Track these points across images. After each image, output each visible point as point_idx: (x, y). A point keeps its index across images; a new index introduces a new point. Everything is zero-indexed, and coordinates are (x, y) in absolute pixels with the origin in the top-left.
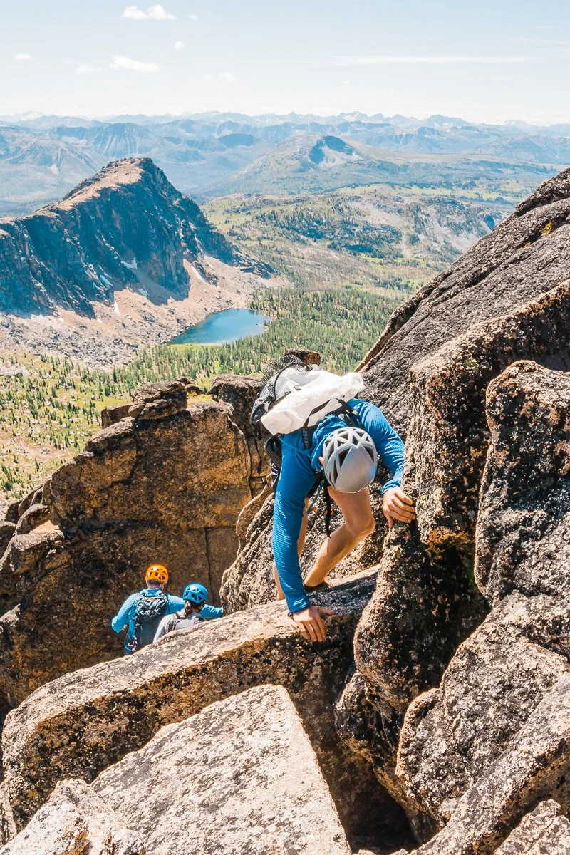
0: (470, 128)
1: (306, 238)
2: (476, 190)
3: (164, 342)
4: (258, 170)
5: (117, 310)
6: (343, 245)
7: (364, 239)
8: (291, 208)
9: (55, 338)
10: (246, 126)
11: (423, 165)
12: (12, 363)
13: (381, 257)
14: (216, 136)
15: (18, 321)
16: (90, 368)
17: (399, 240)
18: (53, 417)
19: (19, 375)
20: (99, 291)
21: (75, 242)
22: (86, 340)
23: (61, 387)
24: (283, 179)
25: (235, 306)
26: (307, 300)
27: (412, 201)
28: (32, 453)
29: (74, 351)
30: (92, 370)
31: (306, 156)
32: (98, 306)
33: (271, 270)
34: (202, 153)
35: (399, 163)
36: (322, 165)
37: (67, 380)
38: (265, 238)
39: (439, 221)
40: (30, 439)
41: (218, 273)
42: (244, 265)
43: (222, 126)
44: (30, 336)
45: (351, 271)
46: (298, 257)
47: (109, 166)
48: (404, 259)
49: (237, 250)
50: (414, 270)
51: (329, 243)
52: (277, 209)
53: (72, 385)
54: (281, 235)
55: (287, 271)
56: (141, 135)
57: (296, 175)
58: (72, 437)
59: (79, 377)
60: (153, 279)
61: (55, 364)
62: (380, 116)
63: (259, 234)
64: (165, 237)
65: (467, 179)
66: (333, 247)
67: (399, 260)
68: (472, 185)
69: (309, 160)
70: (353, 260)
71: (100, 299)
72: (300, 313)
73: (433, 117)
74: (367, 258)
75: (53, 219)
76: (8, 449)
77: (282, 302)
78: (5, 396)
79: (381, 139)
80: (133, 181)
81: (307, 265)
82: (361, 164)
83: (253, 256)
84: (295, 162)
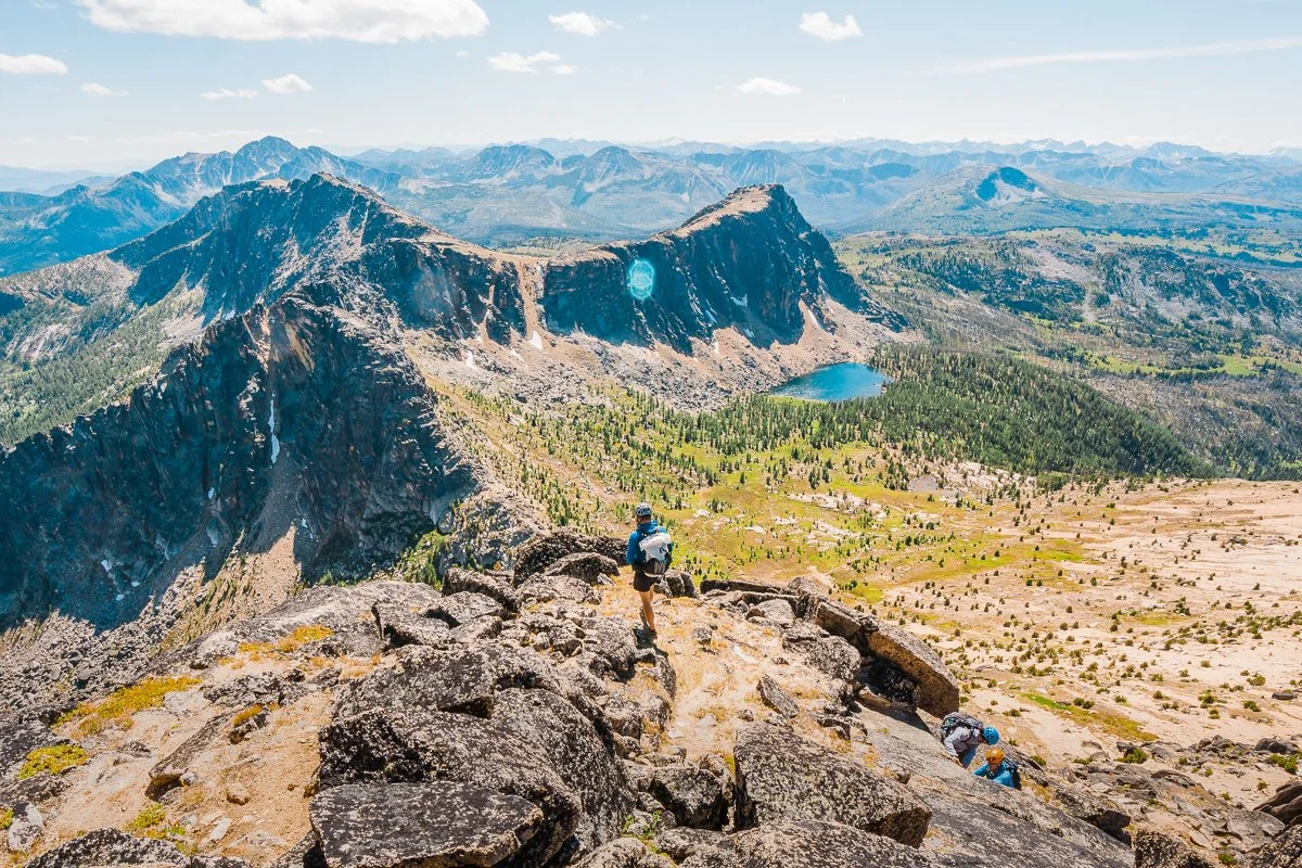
0: (1211, 159)
1: (955, 288)
2: (1207, 241)
3: (762, 392)
4: (910, 205)
5: (716, 351)
6: (1002, 300)
7: (1032, 294)
8: (943, 251)
9: (647, 372)
10: (906, 156)
11: (1132, 207)
12: (597, 393)
13: (1051, 319)
14: (867, 165)
15: (612, 349)
16: (675, 409)
17: (1080, 299)
18: (625, 456)
19: (602, 407)
20: (701, 327)
21: (685, 272)
22: (679, 379)
23: (640, 425)
24: (939, 217)
25: (851, 360)
26: (942, 361)
27: (1108, 250)
28: (596, 490)
29: (663, 388)
30: (676, 412)
31: (973, 191)
32: (697, 343)
33: (905, 324)
34: (847, 184)
35: (1097, 202)
36: (991, 203)
37: (649, 419)
38: (904, 284)
39: (1143, 280)
40: (598, 475)
41: (838, 320)
42: (872, 314)
43: (876, 155)
44: (621, 367)
45: (1007, 332)
46: (941, 310)
47: (735, 192)
48: (1084, 323)
49: (866, 295)
50: (1095, 339)
51: (984, 296)
52: (924, 252)
53: (652, 424)
54: (924, 282)
55: (923, 324)
56: (782, 164)
57: (956, 213)
58: (640, 480)
59: (661, 418)
60: (763, 320)
61: (640, 400)
62: (1081, 144)
63: (898, 278)
64: (784, 273)
65: (1196, 226)
66: (988, 301)
67: (1077, 325)
68: (1203, 234)
69: (976, 196)
70: (1012, 319)
71: (700, 336)
72: (929, 376)
73: (1158, 144)
74: (1033, 320)
75: (667, 246)
76: (573, 482)
77: (910, 361)
78: (583, 426)
79: (1077, 173)
80: (759, 209)
81: (950, 320)
82: (1044, 203)
83: (884, 304)
84: (959, 197)
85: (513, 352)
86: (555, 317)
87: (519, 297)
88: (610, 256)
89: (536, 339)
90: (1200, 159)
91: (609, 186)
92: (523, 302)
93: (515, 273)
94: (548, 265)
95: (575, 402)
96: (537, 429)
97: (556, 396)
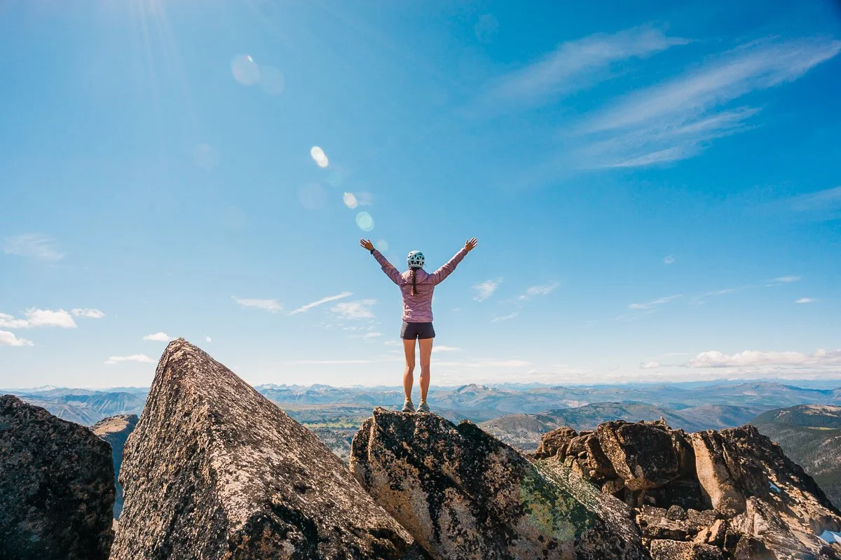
47: (103, 420)
62: (284, 385)
65: (335, 417)
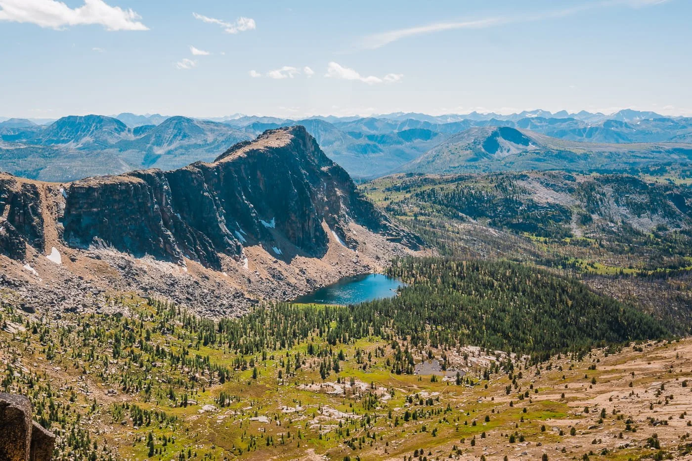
0: (663, 120)
1: (464, 216)
2: (667, 176)
3: (288, 301)
4: (431, 159)
5: (246, 266)
6: (504, 222)
7: (528, 217)
8: (453, 186)
9: (172, 284)
10: (427, 123)
11: (606, 154)
12: (116, 303)
13: (546, 236)
14: (396, 131)
16: (197, 316)
17: (568, 220)
19: (119, 315)
20: (230, 245)
21: (214, 197)
22: (206, 291)
23: (158, 331)
24: (455, 167)
25: (372, 271)
26: (450, 268)
27: (586, 180)
28: (95, 393)
29: (187, 299)
30: (198, 318)
31: (480, 146)
32: (226, 259)
33: (421, 243)
34: (381, 146)
35: (579, 152)
36: (498, 154)
37: (168, 325)
38: (422, 214)
39: (617, 201)
40: (100, 378)
41: (360, 239)
42: (392, 235)
43: (403, 124)
44: (145, 280)
45: (509, 248)
46: (453, 232)
48: (574, 238)
49: (386, 219)
50: (584, 250)
51: (489, 220)
52: (437, 187)
53: (171, 330)
54: (438, 211)
55: (438, 243)
56: (325, 130)
57: (468, 164)
58: (147, 382)
59: (182, 324)
60: (289, 239)
61: (160, 308)
63: (417, 210)
64: (305, 199)
66: (493, 225)
67: (568, 240)
68: (661, 171)
69: (483, 150)
70: (513, 237)
71: (229, 253)
72: (439, 280)
73: (622, 111)
74: (531, 237)
75: (195, 173)
76: (69, 385)
77: (422, 269)
78: (93, 333)
79: (563, 133)
80: (282, 145)
81: (461, 239)
82: (537, 153)
83: (402, 227)
84: (469, 152)
85: (27, 267)
86: (77, 234)
87: (39, 216)
88: (136, 180)
89: (55, 256)
90: (655, 120)
91: (176, 149)
92: (42, 221)
93: (37, 194)
94: (71, 186)
95: (90, 311)
96: (38, 336)
97: (69, 307)
